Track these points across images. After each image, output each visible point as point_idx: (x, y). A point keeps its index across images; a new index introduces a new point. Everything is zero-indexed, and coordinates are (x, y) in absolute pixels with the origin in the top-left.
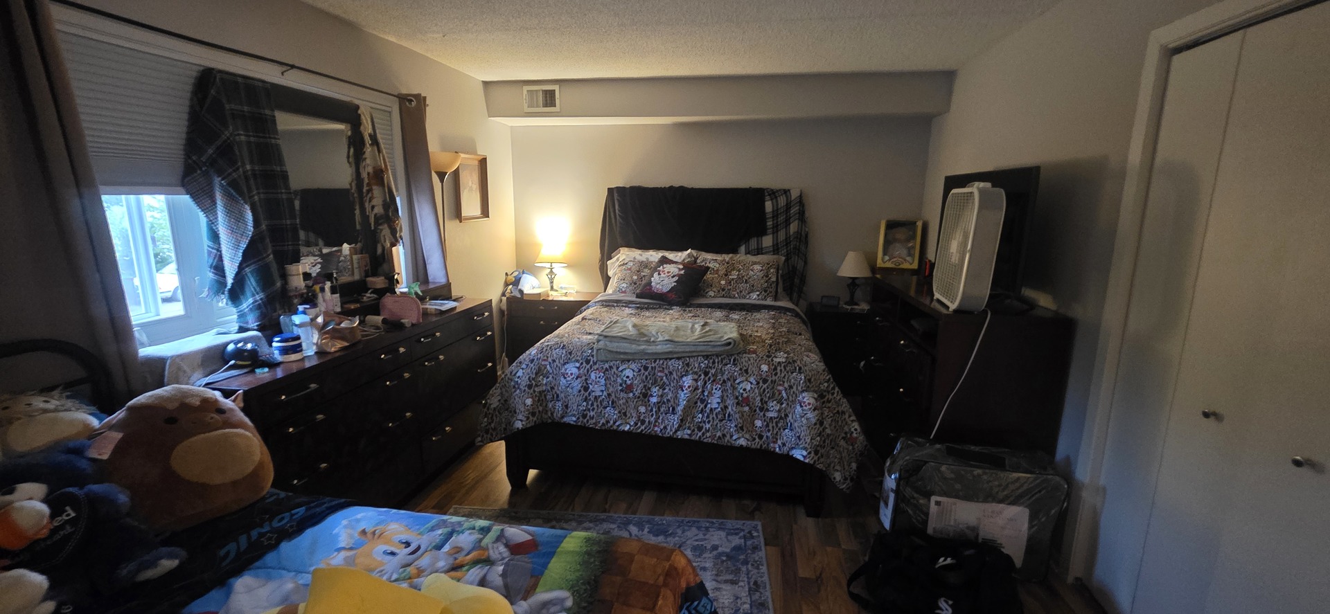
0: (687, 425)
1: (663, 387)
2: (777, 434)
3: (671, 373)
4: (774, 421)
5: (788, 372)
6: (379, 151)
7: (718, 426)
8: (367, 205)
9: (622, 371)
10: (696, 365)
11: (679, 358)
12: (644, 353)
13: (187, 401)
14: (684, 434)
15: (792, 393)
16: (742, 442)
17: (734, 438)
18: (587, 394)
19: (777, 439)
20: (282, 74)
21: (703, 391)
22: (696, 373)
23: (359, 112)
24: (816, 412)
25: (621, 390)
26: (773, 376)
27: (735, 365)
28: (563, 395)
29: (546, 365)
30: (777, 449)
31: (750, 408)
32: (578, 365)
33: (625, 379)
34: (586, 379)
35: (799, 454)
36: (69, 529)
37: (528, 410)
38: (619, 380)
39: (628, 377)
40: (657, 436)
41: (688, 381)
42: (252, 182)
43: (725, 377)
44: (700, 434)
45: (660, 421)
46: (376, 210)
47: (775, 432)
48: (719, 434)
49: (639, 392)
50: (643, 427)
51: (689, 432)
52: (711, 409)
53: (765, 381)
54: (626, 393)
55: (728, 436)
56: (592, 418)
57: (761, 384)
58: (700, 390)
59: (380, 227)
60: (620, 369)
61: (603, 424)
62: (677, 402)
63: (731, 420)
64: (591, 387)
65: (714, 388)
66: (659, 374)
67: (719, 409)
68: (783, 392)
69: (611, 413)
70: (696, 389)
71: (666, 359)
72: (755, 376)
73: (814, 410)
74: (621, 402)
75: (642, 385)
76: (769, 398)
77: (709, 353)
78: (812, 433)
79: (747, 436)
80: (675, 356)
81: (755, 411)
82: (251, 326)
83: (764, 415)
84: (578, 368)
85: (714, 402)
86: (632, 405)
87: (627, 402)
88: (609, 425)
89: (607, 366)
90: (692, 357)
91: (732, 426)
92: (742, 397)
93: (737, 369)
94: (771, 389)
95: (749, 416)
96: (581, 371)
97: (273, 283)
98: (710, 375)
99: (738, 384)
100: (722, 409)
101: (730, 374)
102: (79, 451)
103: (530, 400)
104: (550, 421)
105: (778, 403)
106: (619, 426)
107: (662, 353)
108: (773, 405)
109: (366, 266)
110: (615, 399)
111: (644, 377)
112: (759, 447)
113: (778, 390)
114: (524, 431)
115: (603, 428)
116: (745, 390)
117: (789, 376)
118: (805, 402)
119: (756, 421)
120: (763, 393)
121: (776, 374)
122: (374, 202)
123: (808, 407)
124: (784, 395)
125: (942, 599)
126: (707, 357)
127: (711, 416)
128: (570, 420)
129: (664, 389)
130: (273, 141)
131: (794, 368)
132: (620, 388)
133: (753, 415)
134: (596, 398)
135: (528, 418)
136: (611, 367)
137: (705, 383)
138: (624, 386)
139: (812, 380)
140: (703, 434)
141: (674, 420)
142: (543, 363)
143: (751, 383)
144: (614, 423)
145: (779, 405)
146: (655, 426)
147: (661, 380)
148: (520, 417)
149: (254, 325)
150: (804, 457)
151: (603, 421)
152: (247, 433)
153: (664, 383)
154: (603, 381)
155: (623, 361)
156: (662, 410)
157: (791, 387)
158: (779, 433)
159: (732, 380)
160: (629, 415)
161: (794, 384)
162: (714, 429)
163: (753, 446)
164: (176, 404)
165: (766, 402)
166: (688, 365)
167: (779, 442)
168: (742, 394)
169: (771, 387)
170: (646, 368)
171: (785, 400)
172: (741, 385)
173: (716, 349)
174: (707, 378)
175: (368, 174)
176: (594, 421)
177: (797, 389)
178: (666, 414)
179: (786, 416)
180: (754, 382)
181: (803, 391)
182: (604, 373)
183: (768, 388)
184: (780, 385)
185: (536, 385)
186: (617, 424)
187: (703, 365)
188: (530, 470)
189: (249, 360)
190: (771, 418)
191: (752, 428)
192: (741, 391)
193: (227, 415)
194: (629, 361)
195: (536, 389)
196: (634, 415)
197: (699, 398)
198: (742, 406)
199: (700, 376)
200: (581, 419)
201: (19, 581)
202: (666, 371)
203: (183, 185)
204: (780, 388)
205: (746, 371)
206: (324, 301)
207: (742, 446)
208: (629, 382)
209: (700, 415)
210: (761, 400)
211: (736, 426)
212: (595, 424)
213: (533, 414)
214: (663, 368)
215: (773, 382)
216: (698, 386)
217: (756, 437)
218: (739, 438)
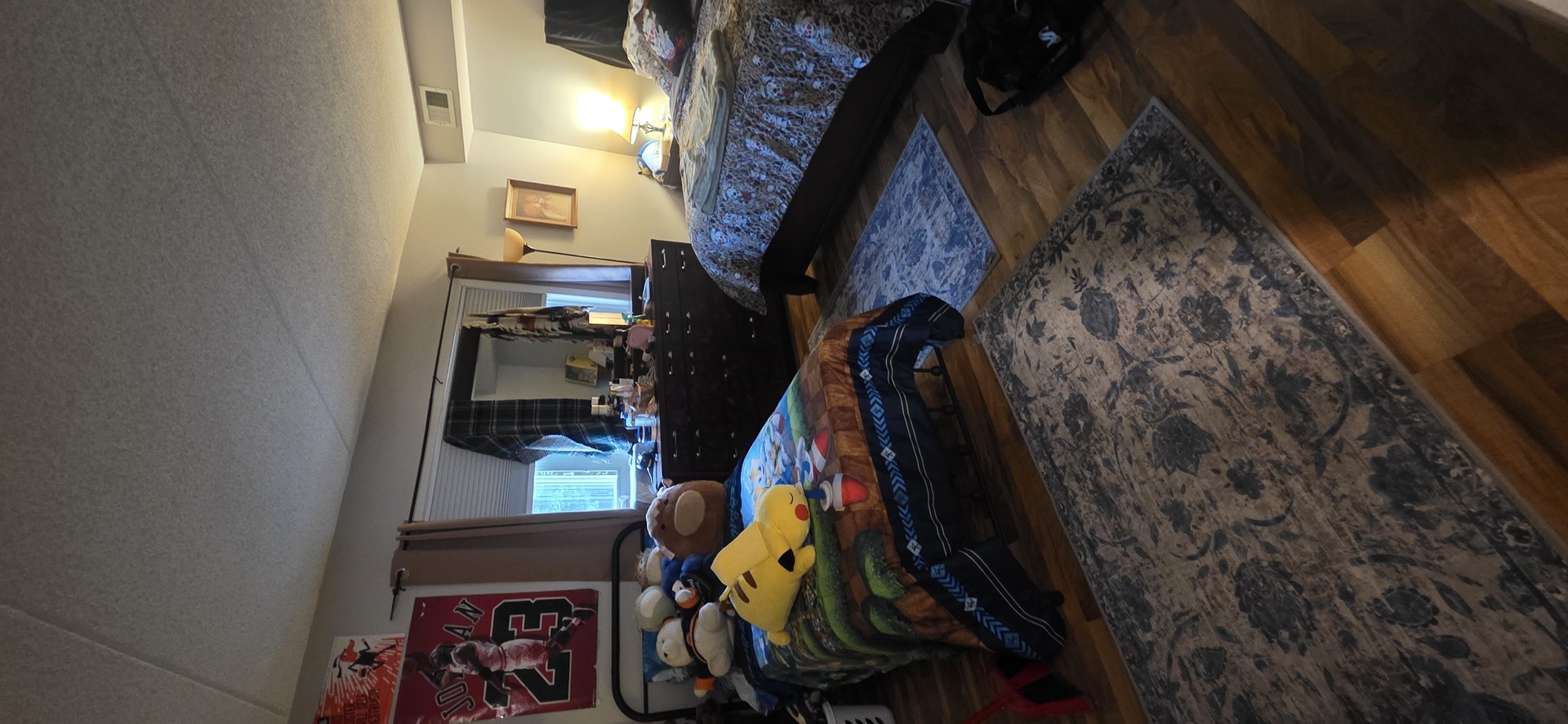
0: (797, 155)
1: (752, 167)
2: (834, 71)
3: (739, 156)
4: (818, 68)
5: (768, 36)
6: (503, 315)
7: (806, 126)
8: (550, 334)
9: (728, 198)
10: (737, 129)
11: (726, 143)
12: (713, 175)
13: (655, 516)
14: (805, 162)
15: (792, 40)
16: (831, 108)
17: (824, 115)
18: (743, 230)
19: (840, 72)
20: (442, 383)
21: (767, 131)
22: (745, 134)
23: (469, 327)
24: (821, 22)
25: (747, 203)
26: (768, 54)
27: (745, 91)
28: (739, 249)
29: (709, 253)
30: (851, 76)
31: (797, 90)
32: (714, 230)
33: (736, 197)
34: (729, 227)
35: (859, 63)
36: (697, 584)
37: (744, 279)
38: (737, 202)
39: (735, 194)
40: (801, 183)
41: (751, 144)
42: (527, 427)
43: (756, 106)
44: (810, 146)
45: (786, 178)
46: (556, 328)
47: (831, 72)
48: (816, 129)
49: (751, 188)
50: (788, 193)
51: (805, 156)
52: (788, 128)
53: (771, 66)
54: (750, 199)
55: (820, 120)
56: (766, 232)
57: (773, 71)
58: (765, 134)
59: (571, 327)
60: (725, 198)
61: (775, 225)
62: (770, 158)
63: (805, 114)
64: (737, 225)
65: (765, 119)
66: (738, 166)
67: (790, 121)
68: (789, 49)
69: (766, 216)
70: (762, 137)
71: (724, 155)
72: (763, 76)
73: (818, 24)
74: (758, 205)
75: (746, 184)
76: (792, 67)
77: (728, 112)
78: (841, 41)
79: (826, 102)
80: (723, 147)
81: (802, 84)
82: (630, 447)
83: (809, 78)
84: (717, 230)
85: (780, 123)
86: (763, 196)
87: (759, 200)
88: (777, 220)
89: (720, 209)
90: (727, 129)
91: (811, 115)
92: (782, 96)
93: (751, 91)
94: (782, 62)
95: (805, 93)
96: (721, 229)
97: (602, 428)
98: (751, 119)
99: (767, 95)
100: (790, 119)
101: (754, 99)
102: (667, 563)
103: (736, 274)
104: (761, 261)
105: (799, 59)
106: (780, 213)
107: (717, 159)
108: (800, 65)
109: (603, 343)
110: (754, 209)
111: (739, 181)
112: (843, 93)
113: (785, 54)
114: (762, 286)
115: (779, 225)
116: (775, 91)
117: (772, 35)
118: (806, 32)
119: (814, 86)
120: (784, 71)
121: (767, 51)
122: (549, 329)
123: (812, 29)
124: (792, 49)
125: (1040, 34)
126: (731, 116)
127: (795, 131)
128: (764, 247)
129: (755, 166)
130: (496, 406)
131: (765, 25)
132: (744, 203)
133: (807, 89)
134: (748, 224)
135: (751, 281)
136: (722, 205)
137: (758, 127)
138: (742, 199)
139: (783, 8)
140: (811, 143)
141: (788, 167)
142: (706, 254)
143: (770, 81)
144: (776, 215)
145: (802, 59)
146: (790, 183)
147: (744, 166)
148: (749, 286)
149: (629, 445)
150: (863, 61)
151: (772, 224)
152: (683, 495)
153: (749, 164)
154: (733, 215)
155: (718, 193)
156: (775, 172)
157: (785, 39)
158: (834, 68)
159: (761, 101)
160: (773, 202)
161: (783, 34)
162: (809, 132)
163: (840, 98)
164: (655, 521)
165: (796, 71)
166: (735, 138)
167: (843, 71)
168: (778, 94)
169: (779, 62)
170: (730, 177)
171: (798, 50)
172: (769, 93)
173: (724, 105)
174: (753, 124)
175: (523, 329)
176: (770, 231)
177: (789, 33)
178: (780, 171)
179: (816, 55)
180: (769, 78)
181: (793, 28)
182: (726, 212)
183: (779, 65)
184: (780, 50)
185: (725, 265)
186: (778, 213)
187: (739, 123)
188: (806, 274)
189: (648, 459)
190: (814, 71)
191: (820, 92)
192: (776, 95)
193: (670, 501)
194: (719, 188)
195: (729, 266)
196: (774, 197)
197: (773, 137)
198: (792, 99)
199: (749, 130)
200: (765, 240)
201: (704, 613)
202: (737, 160)
203: (528, 464)
204: (783, 50)
205: (755, 82)
206: (622, 392)
207: (835, 110)
208: (740, 194)
209: (792, 139)
210: (791, 76)
211: (812, 110)
212: (772, 230)
213: (749, 275)
214: (733, 162)
215: (774, 56)
216: (759, 135)
217: (831, 92)
218: (826, 111)
